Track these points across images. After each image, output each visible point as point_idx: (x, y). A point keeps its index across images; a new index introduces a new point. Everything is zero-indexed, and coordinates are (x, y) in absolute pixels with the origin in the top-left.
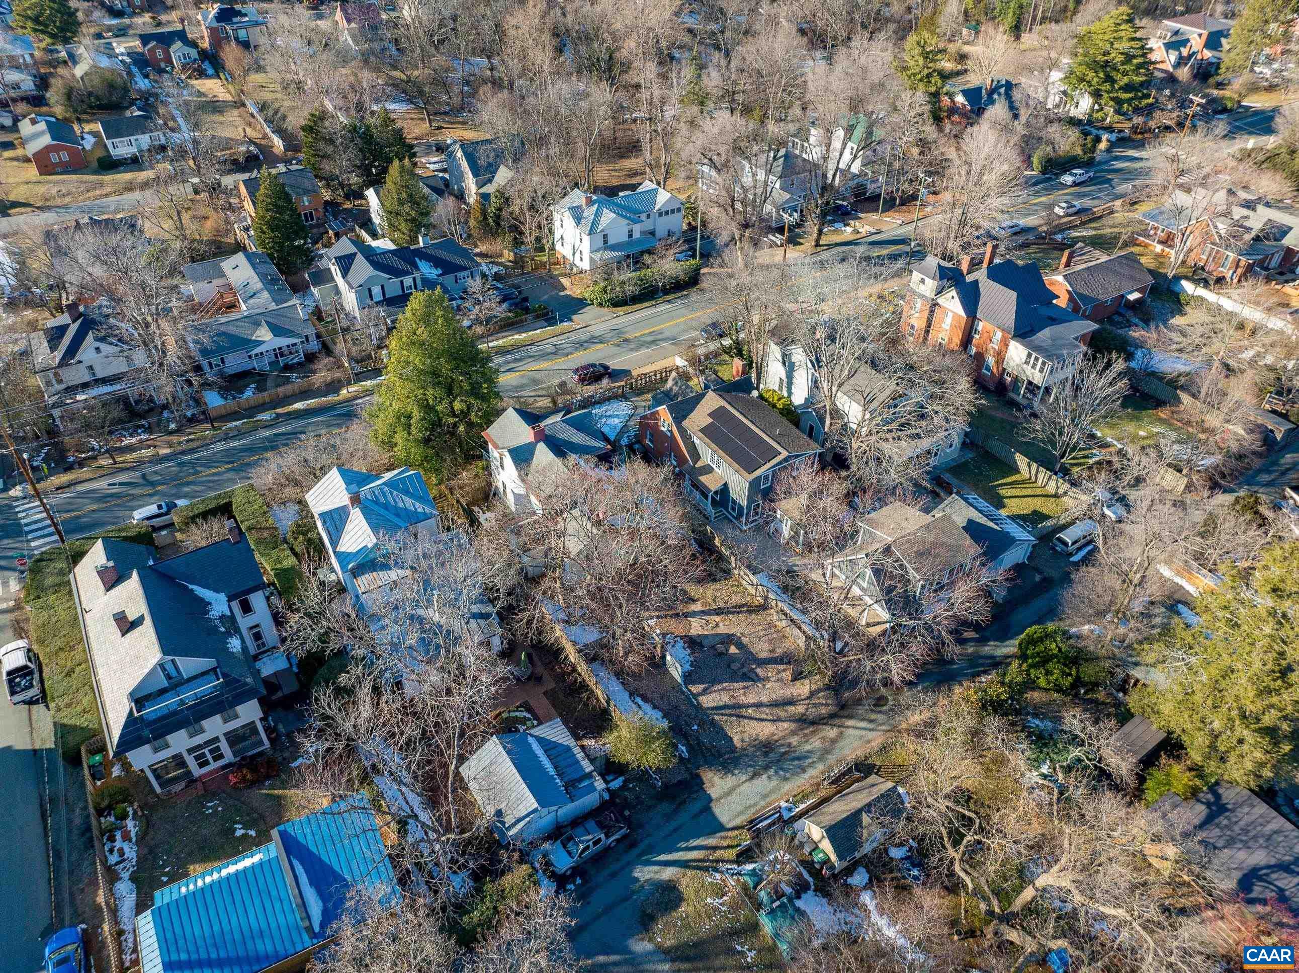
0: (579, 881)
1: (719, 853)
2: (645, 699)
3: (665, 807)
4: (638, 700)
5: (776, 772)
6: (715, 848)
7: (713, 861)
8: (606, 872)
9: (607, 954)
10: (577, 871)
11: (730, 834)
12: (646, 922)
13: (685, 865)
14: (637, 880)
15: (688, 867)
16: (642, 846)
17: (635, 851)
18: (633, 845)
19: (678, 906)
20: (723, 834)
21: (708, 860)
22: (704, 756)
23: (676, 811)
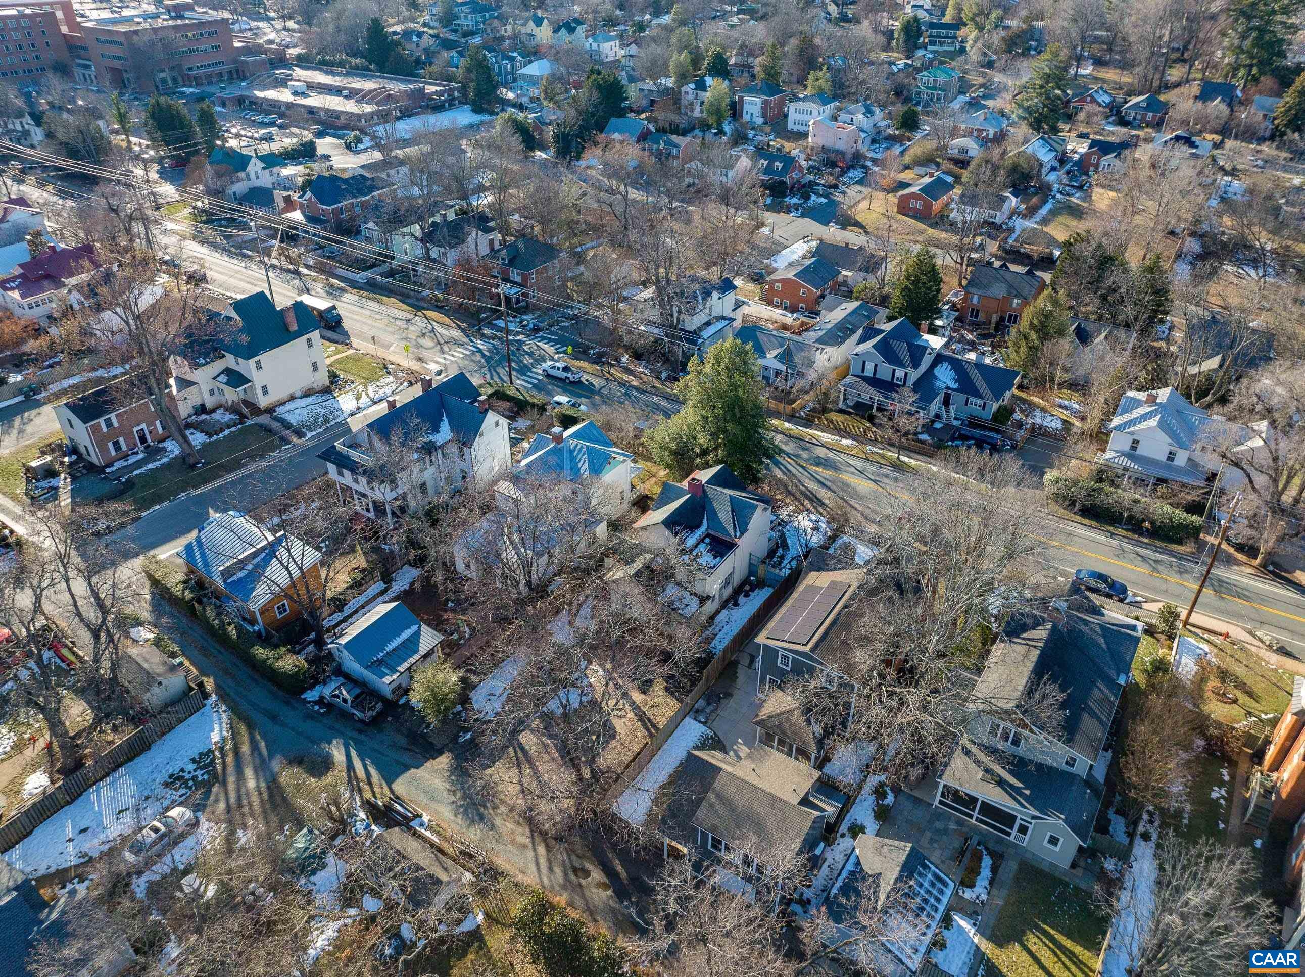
0: (321, 711)
1: (367, 787)
2: (508, 696)
3: (402, 741)
4: (507, 692)
5: (461, 806)
6: (370, 783)
7: (359, 787)
8: (332, 722)
9: (267, 746)
10: (328, 707)
11: (386, 789)
12: (298, 761)
13: (350, 767)
14: (330, 743)
15: (348, 771)
16: (362, 737)
17: (355, 735)
18: (360, 731)
19: (314, 776)
20: (384, 784)
21: (358, 782)
22: (465, 752)
23: (401, 749)
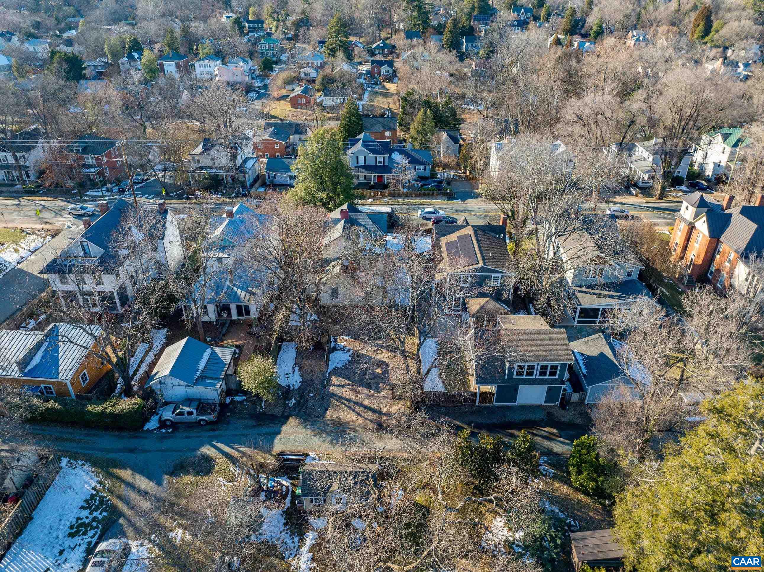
0: (170, 431)
2: (299, 370)
3: (251, 422)
4: (297, 368)
5: (332, 440)
8: (186, 434)
10: (175, 425)
13: (224, 454)
15: (225, 456)
16: (217, 433)
17: (212, 433)
18: (213, 430)
19: (205, 475)
22: (300, 410)
23: (253, 427)
